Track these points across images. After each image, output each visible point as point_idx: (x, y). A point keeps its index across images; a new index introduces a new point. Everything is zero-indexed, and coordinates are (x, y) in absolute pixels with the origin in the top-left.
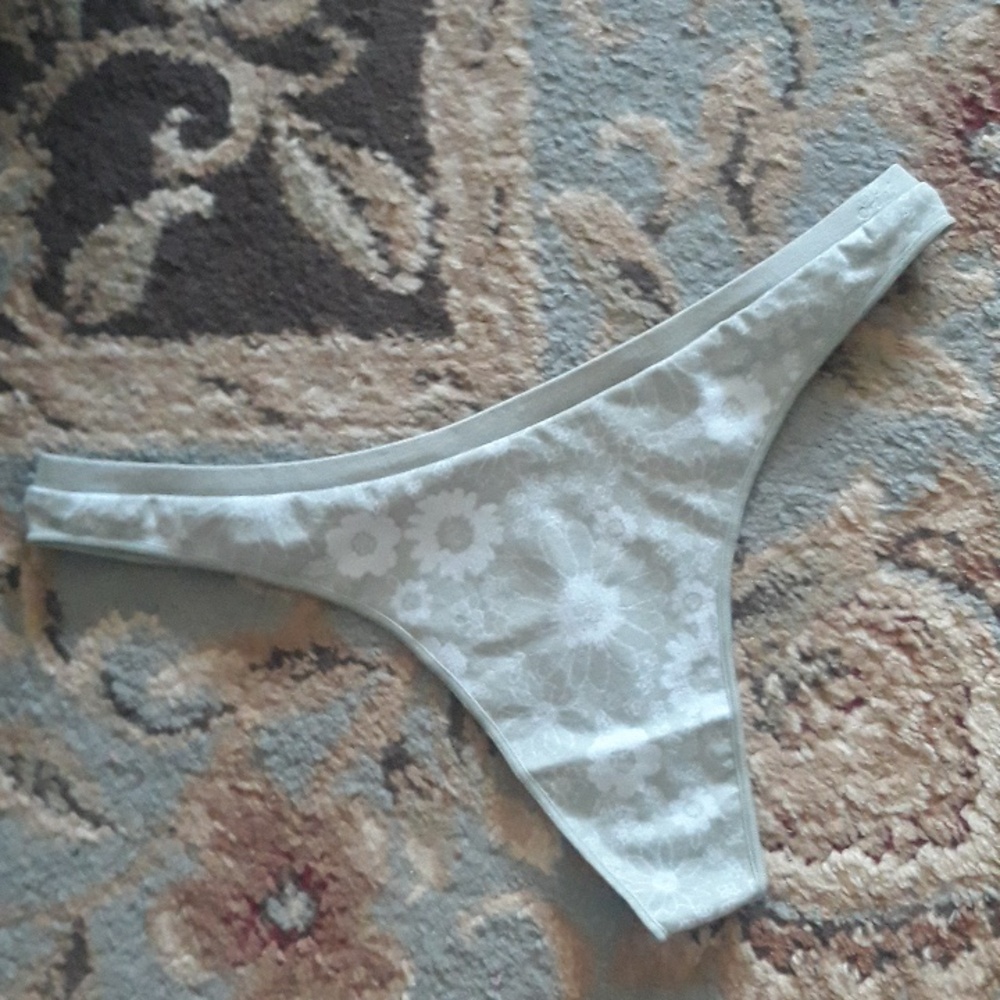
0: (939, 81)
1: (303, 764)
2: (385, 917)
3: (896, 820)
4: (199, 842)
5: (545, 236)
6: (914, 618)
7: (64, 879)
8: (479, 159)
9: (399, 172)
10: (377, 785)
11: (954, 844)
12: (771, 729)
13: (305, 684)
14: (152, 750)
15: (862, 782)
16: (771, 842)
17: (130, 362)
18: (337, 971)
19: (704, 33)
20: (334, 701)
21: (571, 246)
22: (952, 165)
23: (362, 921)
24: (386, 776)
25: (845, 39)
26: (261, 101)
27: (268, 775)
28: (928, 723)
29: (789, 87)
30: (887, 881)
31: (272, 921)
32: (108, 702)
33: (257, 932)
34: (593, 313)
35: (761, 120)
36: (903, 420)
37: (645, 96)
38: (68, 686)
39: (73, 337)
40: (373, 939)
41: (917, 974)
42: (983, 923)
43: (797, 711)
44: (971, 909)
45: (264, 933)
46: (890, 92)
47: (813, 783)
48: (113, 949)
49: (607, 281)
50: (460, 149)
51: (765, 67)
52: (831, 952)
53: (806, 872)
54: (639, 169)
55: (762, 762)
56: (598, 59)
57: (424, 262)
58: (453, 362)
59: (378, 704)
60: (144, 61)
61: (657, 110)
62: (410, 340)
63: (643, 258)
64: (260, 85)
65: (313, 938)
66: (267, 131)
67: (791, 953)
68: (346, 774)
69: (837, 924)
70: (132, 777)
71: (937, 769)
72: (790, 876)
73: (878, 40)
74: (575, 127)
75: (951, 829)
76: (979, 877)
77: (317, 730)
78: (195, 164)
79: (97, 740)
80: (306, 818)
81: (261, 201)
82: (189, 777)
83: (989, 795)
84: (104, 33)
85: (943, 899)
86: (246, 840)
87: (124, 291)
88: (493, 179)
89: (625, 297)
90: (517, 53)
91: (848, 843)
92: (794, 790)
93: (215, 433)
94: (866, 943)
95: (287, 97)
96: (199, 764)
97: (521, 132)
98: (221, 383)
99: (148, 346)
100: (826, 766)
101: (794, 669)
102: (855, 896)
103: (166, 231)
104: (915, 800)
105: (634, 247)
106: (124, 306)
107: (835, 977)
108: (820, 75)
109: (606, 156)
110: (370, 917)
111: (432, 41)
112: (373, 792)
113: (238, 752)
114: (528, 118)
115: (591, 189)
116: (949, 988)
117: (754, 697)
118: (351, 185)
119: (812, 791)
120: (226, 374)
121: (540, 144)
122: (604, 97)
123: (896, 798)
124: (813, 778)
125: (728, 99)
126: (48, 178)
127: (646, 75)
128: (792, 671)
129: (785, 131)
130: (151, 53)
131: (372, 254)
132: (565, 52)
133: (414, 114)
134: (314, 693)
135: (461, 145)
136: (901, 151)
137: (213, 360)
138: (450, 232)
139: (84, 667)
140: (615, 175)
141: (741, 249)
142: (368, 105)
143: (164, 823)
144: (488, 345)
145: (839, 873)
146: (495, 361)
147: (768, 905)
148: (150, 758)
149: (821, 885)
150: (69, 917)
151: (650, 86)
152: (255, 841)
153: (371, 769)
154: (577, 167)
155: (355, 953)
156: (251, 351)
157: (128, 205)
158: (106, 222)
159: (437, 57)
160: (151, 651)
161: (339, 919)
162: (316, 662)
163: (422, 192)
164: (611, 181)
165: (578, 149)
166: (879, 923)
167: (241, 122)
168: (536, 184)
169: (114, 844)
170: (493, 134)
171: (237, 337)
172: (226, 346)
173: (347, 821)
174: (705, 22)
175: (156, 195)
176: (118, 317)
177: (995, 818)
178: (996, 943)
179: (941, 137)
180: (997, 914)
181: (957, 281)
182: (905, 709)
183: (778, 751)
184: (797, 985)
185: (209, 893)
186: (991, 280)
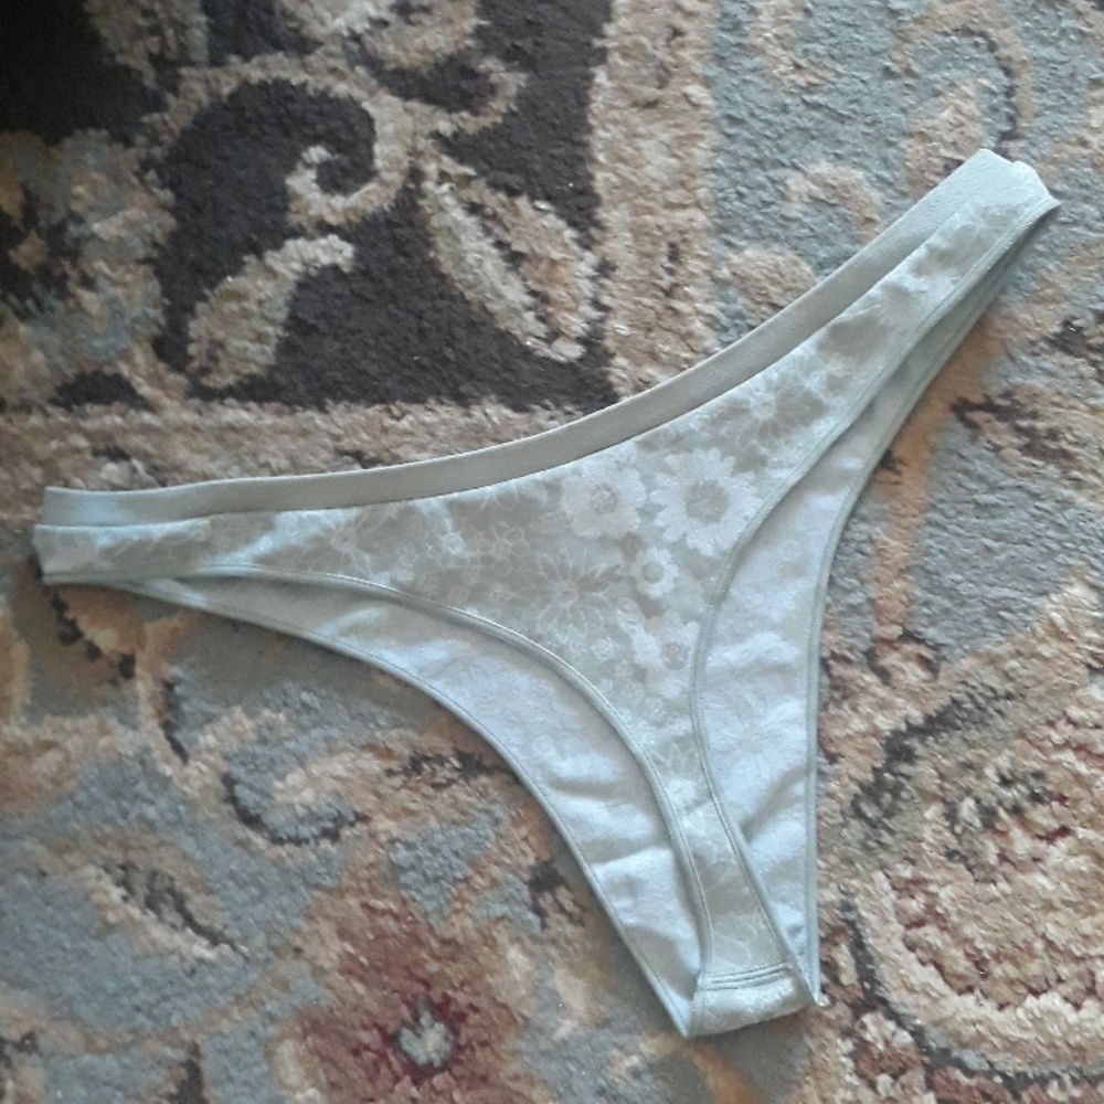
1: (443, 883)
2: (530, 1054)
3: (1099, 963)
4: (327, 965)
5: (723, 299)
7: (180, 1002)
8: (651, 212)
9: (561, 224)
10: (524, 908)
12: (964, 859)
13: (445, 794)
14: (278, 863)
15: (1064, 920)
16: (961, 985)
17: (258, 430)
19: (909, 72)
20: (476, 813)
21: (753, 311)
23: (503, 1056)
24: (534, 899)
25: (1068, 83)
26: (409, 141)
27: (403, 893)
29: (1005, 136)
30: (1088, 1030)
31: (406, 1054)
32: (230, 807)
33: (389, 1065)
37: (840, 143)
38: (186, 788)
39: (196, 402)
40: (516, 1078)
43: (993, 839)
45: (397, 1066)
47: (1009, 921)
48: (231, 1079)
50: (629, 200)
51: (978, 113)
53: (998, 1017)
54: (831, 225)
55: (953, 895)
56: (788, 101)
57: (586, 326)
60: (279, 92)
61: (856, 160)
62: (570, 414)
64: (408, 122)
65: (451, 1073)
66: (416, 175)
68: (488, 894)
69: (1031, 1076)
70: (254, 891)
72: (980, 1022)
74: (761, 178)
77: (459, 845)
78: (334, 211)
79: (217, 848)
80: (445, 942)
81: (406, 255)
82: (317, 894)
84: (234, 59)
86: (380, 964)
87: (255, 353)
88: (667, 234)
90: (696, 91)
91: (1045, 987)
92: (987, 928)
94: (1062, 1098)
95: (437, 135)
96: (328, 879)
97: (699, 181)
98: (359, 457)
99: (279, 413)
100: (1025, 902)
101: (993, 793)
102: (1051, 1046)
103: (301, 286)
106: (254, 369)
108: (1039, 123)
109: (794, 209)
110: (513, 1053)
111: (601, 76)
112: (519, 915)
113: (372, 865)
114: (708, 166)
115: (776, 247)
117: (947, 824)
118: (508, 238)
119: (1007, 929)
120: (365, 447)
121: (720, 195)
122: (794, 143)
123: (1101, 939)
124: (1008, 915)
125: (935, 149)
126: (170, 222)
127: (842, 119)
128: (990, 795)
130: (286, 83)
131: (530, 316)
132: (751, 91)
133: (580, 159)
134: (455, 804)
135: (630, 195)
137: (351, 431)
138: (615, 293)
139: (204, 768)
140: (805, 231)
142: (529, 148)
143: (288, 942)
145: (1034, 1020)
147: (955, 1053)
148: (274, 870)
149: (1017, 1034)
150: (183, 1042)
151: (847, 132)
152: (388, 966)
153: (518, 890)
154: (761, 222)
155: (497, 1093)
156: (393, 422)
157: (260, 255)
158: (234, 273)
159: (607, 94)
160: (276, 752)
161: (479, 1054)
162: (459, 770)
163: (587, 247)
164: (800, 238)
165: (763, 202)
166: (1076, 1076)
167: (387, 163)
168: (714, 241)
169: (233, 964)
170: (668, 184)
171: (378, 407)
172: (366, 416)
173: (490, 947)
174: (910, 60)
175: (290, 244)
176: (246, 381)
183: (972, 883)
185: (338, 1021)
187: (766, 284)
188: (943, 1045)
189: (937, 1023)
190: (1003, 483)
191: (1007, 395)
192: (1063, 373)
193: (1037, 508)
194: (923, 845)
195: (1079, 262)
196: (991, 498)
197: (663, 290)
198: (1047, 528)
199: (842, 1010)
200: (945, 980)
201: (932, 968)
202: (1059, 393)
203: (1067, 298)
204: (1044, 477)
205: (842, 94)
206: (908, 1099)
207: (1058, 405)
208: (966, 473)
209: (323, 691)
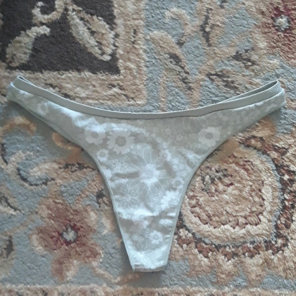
0: (268, 2)
1: (74, 196)
2: (96, 238)
3: (240, 217)
4: (44, 216)
5: (148, 45)
6: (249, 161)
7: (7, 225)
8: (129, 21)
9: (105, 23)
10: (95, 202)
11: (256, 225)
12: (206, 191)
13: (75, 173)
14: (31, 190)
15: (231, 207)
16: (205, 222)
20: (83, 179)
21: (156, 48)
22: (270, 28)
23: (89, 239)
24: (97, 200)
27: (64, 198)
28: (251, 191)
29: (222, 2)
30: (236, 234)
31: (64, 238)
32: (19, 176)
33: (60, 241)
34: (161, 68)
35: (213, 12)
37: (179, 3)
38: (8, 171)
39: (8, 70)
40: (92, 244)
41: (243, 260)
42: (263, 247)
43: (214, 186)
44: (260, 243)
45: (62, 241)
46: (252, 4)
47: (217, 206)
48: (20, 244)
49: (165, 59)
52: (220, 253)
53: (214, 230)
54: (176, 25)
55: (203, 200)
57: (112, 51)
58: (119, 82)
59: (95, 180)
61: (183, 7)
62: (107, 75)
63: (177, 53)
65: (76, 243)
66: (66, 10)
67: (208, 253)
68: (86, 199)
69: (222, 245)
70: (25, 197)
71: (253, 204)
72: (209, 231)
74: (158, 12)
75: (256, 221)
76: (262, 234)
77: (78, 186)
78: (45, 19)
79: (16, 187)
80: (74, 211)
81: (64, 31)
82: (41, 198)
83: (267, 212)
85: (252, 240)
86: (58, 216)
87: (23, 57)
88: (133, 27)
89: (171, 64)
91: (226, 223)
92: (212, 208)
94: (230, 251)
96: (44, 195)
97: (142, 12)
98: (51, 85)
99: (30, 73)
100: (221, 202)
101: (214, 174)
102: (227, 238)
103: (36, 39)
104: (246, 212)
105: (174, 49)
106: (24, 62)
107: (220, 260)
109: (167, 21)
110: (92, 238)
112: (93, 204)
113: (55, 192)
114: (144, 8)
115: (162, 31)
116: (252, 265)
117: (202, 182)
118: (90, 27)
119: (217, 208)
120: (53, 83)
121: (147, 16)
122: (167, 3)
123: (240, 211)
124: (217, 205)
125: (204, 5)
126: (2, 22)
129: (221, 15)
131: (97, 48)
133: (110, 6)
134: (77, 176)
135: (124, 16)
136: (255, 23)
137: (49, 78)
138: (120, 42)
139: (12, 166)
140: (170, 27)
141: (206, 51)
142: (97, 3)
143: (34, 210)
144: (130, 77)
145: (223, 231)
146: (132, 82)
148: (31, 192)
149: (218, 234)
150: (8, 235)
152: (60, 216)
153: (93, 198)
154: (158, 24)
155: (87, 248)
156: (60, 76)
157: (25, 31)
158: (18, 36)
160: (31, 162)
161: (83, 238)
162: (78, 167)
163: (112, 30)
164: (168, 29)
165: (159, 18)
166: (233, 245)
167: (59, 7)
168: (146, 29)
169: (20, 216)
170: (133, 13)
171: (56, 72)
172: (53, 74)
173: (86, 212)
175: (33, 28)
176: (22, 65)
177: (268, 219)
178: (266, 253)
179: (267, 19)
180: (267, 245)
181: (268, 63)
182: (244, 187)
183: (208, 197)
184: (210, 261)
185: (47, 230)
186: (278, 63)
187: (159, 41)
188: (200, 237)
189: (198, 232)
190: (219, 95)
191: (221, 71)
192: (236, 66)
194: (196, 187)
195: (241, 36)
196: (216, 99)
197: (132, 42)
200: (201, 221)
201: (197, 218)
202: (235, 71)
203: (238, 46)
204: (230, 93)
206: (191, 250)
207: (234, 74)
208: (210, 92)
209: (43, 147)
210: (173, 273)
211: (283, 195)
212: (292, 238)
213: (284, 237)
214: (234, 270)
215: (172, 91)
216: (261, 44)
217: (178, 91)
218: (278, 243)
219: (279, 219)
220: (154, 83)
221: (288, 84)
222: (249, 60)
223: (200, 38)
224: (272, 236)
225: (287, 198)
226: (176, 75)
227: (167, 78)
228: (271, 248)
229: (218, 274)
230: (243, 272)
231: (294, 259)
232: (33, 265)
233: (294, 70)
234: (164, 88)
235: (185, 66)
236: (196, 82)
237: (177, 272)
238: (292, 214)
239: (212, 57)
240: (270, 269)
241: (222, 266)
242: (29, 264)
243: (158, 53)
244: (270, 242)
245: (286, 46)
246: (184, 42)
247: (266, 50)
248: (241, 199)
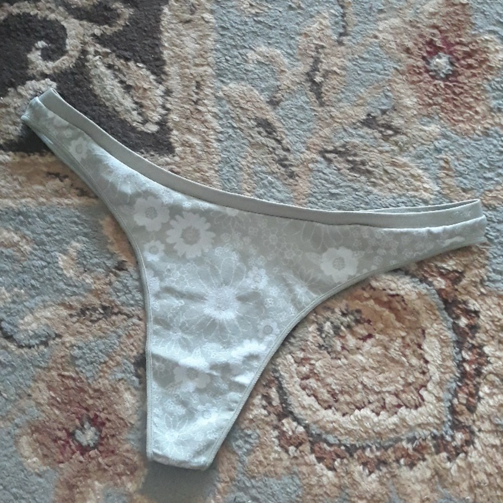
0: (415, 32)
1: (95, 364)
3: (387, 394)
4: (42, 401)
5: (220, 105)
6: (398, 295)
8: (188, 68)
9: (148, 73)
10: (132, 375)
11: (416, 407)
12: (326, 348)
13: (96, 325)
14: (20, 356)
15: (371, 376)
16: (326, 405)
17: (13, 164)
18: (110, 466)
19: (300, 7)
20: (110, 333)
21: (233, 111)
22: (420, 73)
23: (122, 441)
24: (136, 371)
25: (369, 11)
26: (82, 38)
27: (77, 369)
28: (404, 347)
29: (341, 35)
30: (383, 425)
31: (78, 441)
33: (70, 446)
34: (243, 144)
35: (327, 51)
36: (394, 198)
37: (271, 38)
40: (128, 451)
41: (397, 472)
42: (430, 447)
43: (339, 340)
44: (424, 440)
45: (73, 447)
46: (391, 37)
47: (346, 376)
49: (250, 128)
50: (178, 62)
51: (329, 25)
52: (354, 460)
53: (342, 419)
54: (266, 73)
55: (322, 365)
56: (247, 20)
57: (160, 117)
58: (174, 167)
59: (133, 335)
60: (26, 18)
61: (277, 45)
62: (153, 155)
63: (268, 117)
64: (81, 30)
65: (98, 450)
66: (84, 52)
67: (334, 460)
68: (115, 369)
69: (358, 446)
70: (9, 369)
71: (408, 370)
72: (334, 422)
73: (385, 12)
74: (236, 53)
75: (415, 400)
76: (428, 424)
77: (102, 347)
78: (48, 68)
80: (96, 391)
81: (79, 87)
82: (38, 370)
83: (434, 383)
84: (6, 4)
85: (410, 435)
86: (66, 401)
87: (12, 130)
88: (195, 77)
89: (259, 136)
90: (207, 16)
91: (363, 405)
92: (337, 379)
93: (55, 200)
94: (372, 456)
95: (94, 35)
96: (43, 363)
97: (209, 54)
98: (58, 175)
99: (23, 156)
100: (353, 367)
101: (339, 319)
102: (366, 432)
104: (396, 385)
105: (264, 111)
106: (12, 137)
107: (356, 473)
108: (356, 28)
109: (250, 67)
110: (126, 440)
111: (166, 10)
112: (129, 378)
113: (63, 357)
114: (213, 48)
115: (243, 83)
116: (413, 480)
117: (318, 333)
118: (125, 79)
119: (346, 379)
120: (60, 171)
121: (218, 60)
122: (250, 38)
123: (388, 384)
124: (346, 373)
125: (311, 40)
127: (270, 27)
128: (337, 320)
129: (339, 56)
130: (29, 14)
131: (135, 113)
132: (231, 16)
133: (157, 45)
134: (101, 329)
136: (395, 66)
138: (172, 103)
140: (257, 77)
141: (316, 113)
142: (134, 40)
143: (25, 392)
144: (190, 158)
145: (359, 420)
146: (194, 166)
147: (324, 436)
148: (19, 360)
149: (350, 427)
151: (273, 33)
152: (70, 401)
153: (129, 367)
154: (236, 72)
155: (118, 458)
157: (16, 89)
158: (4, 96)
159: (169, 17)
161: (110, 440)
162: (103, 314)
163: (160, 83)
164: (253, 79)
165: (237, 63)
166: (378, 446)
167: (71, 47)
168: (216, 80)
170: (195, 55)
173: (116, 392)
174: (300, 2)
175: (29, 83)
176: (8, 143)
177: (436, 395)
178: (436, 457)
179: (415, 60)
180: (438, 443)
181: (421, 130)
182: (392, 340)
183: (330, 360)
184: (337, 476)
185: (47, 427)
186: (438, 130)
187: (238, 99)
188: (318, 432)
189: (316, 423)
190: (342, 184)
191: (344, 146)
192: (367, 136)
193: (356, 195)
194: (308, 343)
195: (374, 88)
196: (337, 191)
197: (194, 101)
198: (361, 204)
199: (273, 417)
200: (319, 404)
201: (313, 398)
202: (366, 145)
203: (369, 104)
204: (359, 181)
205: (271, 17)
206: (302, 457)
207: (365, 150)
208: (326, 180)
209: (41, 280)
210: (273, 499)
211: (460, 352)
212: (480, 430)
213: (467, 427)
214: (380, 491)
215: (262, 179)
216: (408, 99)
217: (273, 180)
218: (457, 440)
219: (455, 395)
220: (232, 167)
221: (456, 163)
222: (389, 127)
223: (306, 93)
224: (445, 427)
225: (467, 357)
226: (268, 154)
227: (254, 158)
228: (446, 450)
229: (352, 499)
230: (398, 493)
231: (486, 467)
232: (21, 492)
233: (465, 141)
234: (249, 174)
235: (283, 139)
236: (302, 164)
237: (278, 498)
238: (478, 386)
239: (326, 123)
240: (445, 487)
241: (359, 484)
242: (14, 490)
243: (238, 119)
244: (442, 437)
245: (450, 102)
246: (281, 100)
247: (415, 109)
248: (388, 361)
